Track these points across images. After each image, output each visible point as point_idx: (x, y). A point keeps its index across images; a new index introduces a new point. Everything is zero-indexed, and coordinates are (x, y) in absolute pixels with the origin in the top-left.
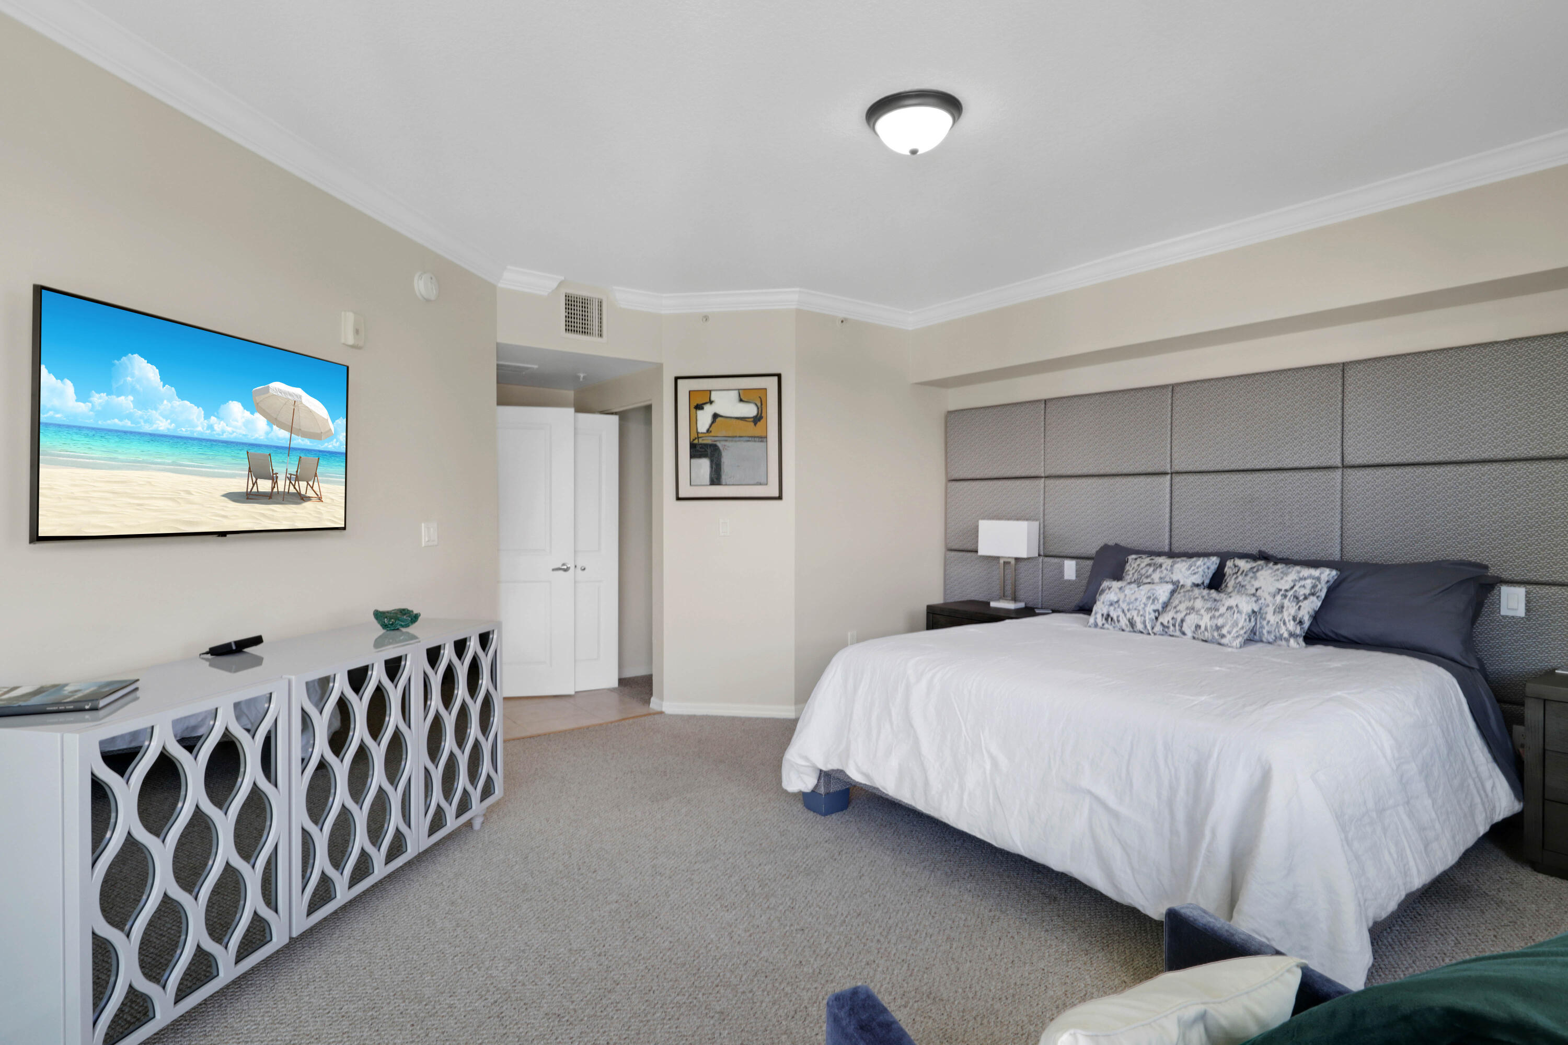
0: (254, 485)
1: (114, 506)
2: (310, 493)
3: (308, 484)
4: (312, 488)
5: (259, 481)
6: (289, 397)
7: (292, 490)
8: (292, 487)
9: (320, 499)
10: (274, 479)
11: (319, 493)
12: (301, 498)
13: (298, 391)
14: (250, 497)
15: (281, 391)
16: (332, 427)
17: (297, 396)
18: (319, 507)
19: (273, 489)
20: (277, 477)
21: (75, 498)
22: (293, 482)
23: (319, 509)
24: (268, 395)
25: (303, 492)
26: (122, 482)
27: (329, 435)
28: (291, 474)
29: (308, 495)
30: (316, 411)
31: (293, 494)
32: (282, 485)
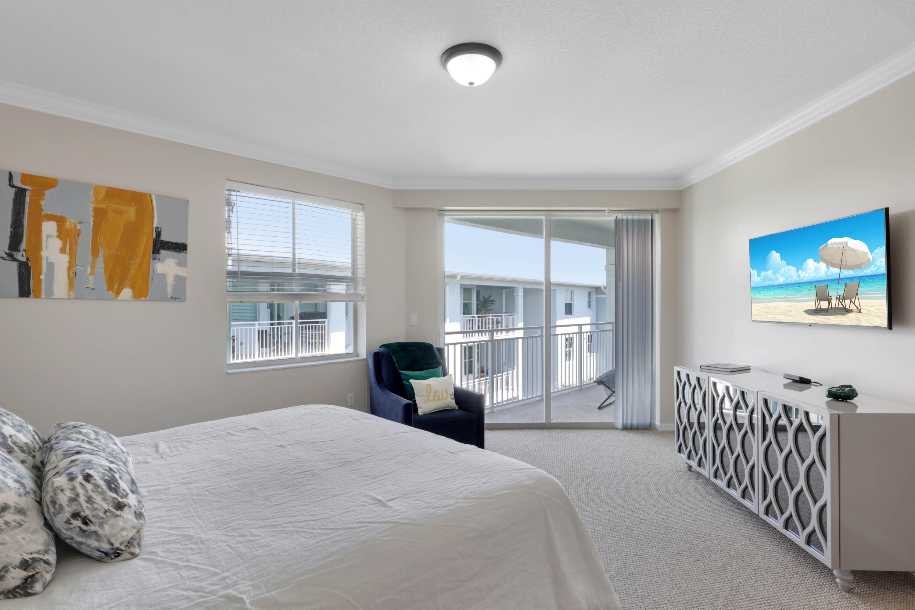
0: (818, 304)
1: (767, 318)
2: (853, 307)
3: (851, 301)
4: (854, 303)
5: (821, 302)
6: (840, 246)
7: (840, 306)
8: (840, 304)
9: (860, 311)
10: (829, 300)
11: (859, 307)
12: (847, 311)
13: (846, 239)
14: (817, 312)
15: (834, 244)
16: (870, 256)
17: (845, 243)
18: (858, 316)
19: (829, 306)
20: (831, 299)
21: (757, 315)
22: (841, 301)
23: (859, 318)
24: (827, 249)
25: (847, 307)
26: (769, 308)
27: (868, 263)
28: (840, 296)
29: (851, 308)
30: (858, 249)
31: (841, 308)
32: (834, 303)
